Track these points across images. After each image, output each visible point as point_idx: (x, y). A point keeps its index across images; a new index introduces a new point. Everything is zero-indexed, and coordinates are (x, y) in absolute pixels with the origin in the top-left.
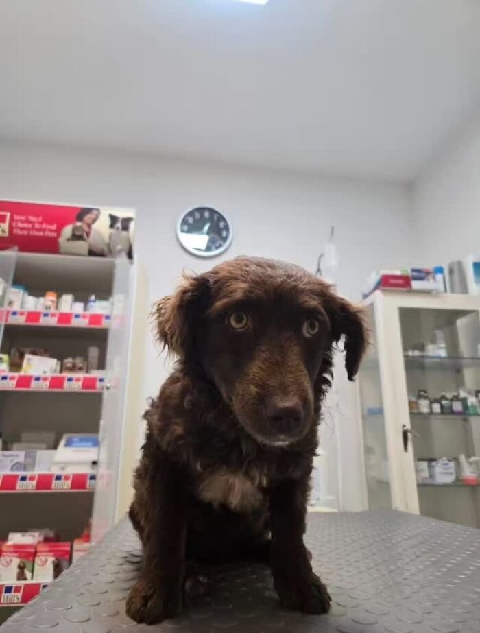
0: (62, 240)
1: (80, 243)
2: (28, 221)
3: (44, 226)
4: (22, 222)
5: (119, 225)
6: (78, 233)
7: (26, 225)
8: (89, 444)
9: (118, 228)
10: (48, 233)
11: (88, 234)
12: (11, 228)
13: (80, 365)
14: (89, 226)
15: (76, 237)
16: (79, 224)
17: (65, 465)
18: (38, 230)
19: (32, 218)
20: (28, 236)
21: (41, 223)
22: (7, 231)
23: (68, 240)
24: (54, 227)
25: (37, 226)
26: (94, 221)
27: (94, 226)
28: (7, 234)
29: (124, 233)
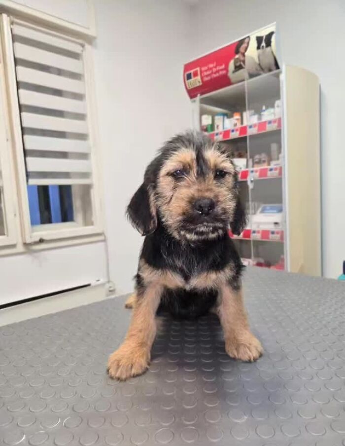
0: (230, 74)
1: (241, 71)
2: (209, 69)
3: (218, 68)
4: (206, 71)
5: (263, 44)
6: (238, 64)
7: (208, 73)
8: (275, 211)
9: (263, 47)
10: (221, 73)
11: (244, 62)
12: (202, 78)
13: (263, 159)
14: (244, 55)
15: (238, 68)
16: (237, 56)
17: (259, 224)
18: (215, 73)
19: (211, 66)
20: (211, 80)
21: (216, 67)
22: (200, 81)
23: (234, 72)
24: (223, 66)
25: (214, 70)
26: (246, 49)
27: (246, 54)
28: (201, 84)
29: (268, 49)
